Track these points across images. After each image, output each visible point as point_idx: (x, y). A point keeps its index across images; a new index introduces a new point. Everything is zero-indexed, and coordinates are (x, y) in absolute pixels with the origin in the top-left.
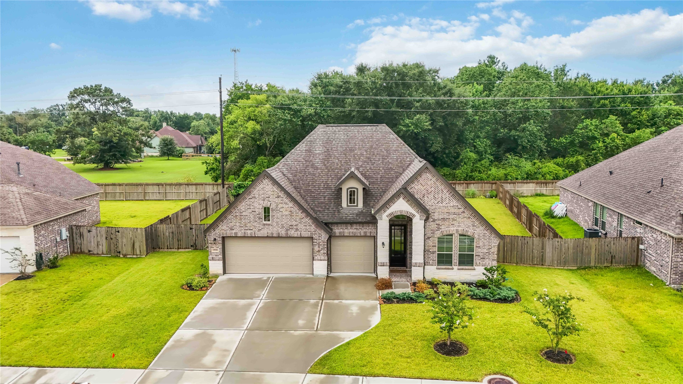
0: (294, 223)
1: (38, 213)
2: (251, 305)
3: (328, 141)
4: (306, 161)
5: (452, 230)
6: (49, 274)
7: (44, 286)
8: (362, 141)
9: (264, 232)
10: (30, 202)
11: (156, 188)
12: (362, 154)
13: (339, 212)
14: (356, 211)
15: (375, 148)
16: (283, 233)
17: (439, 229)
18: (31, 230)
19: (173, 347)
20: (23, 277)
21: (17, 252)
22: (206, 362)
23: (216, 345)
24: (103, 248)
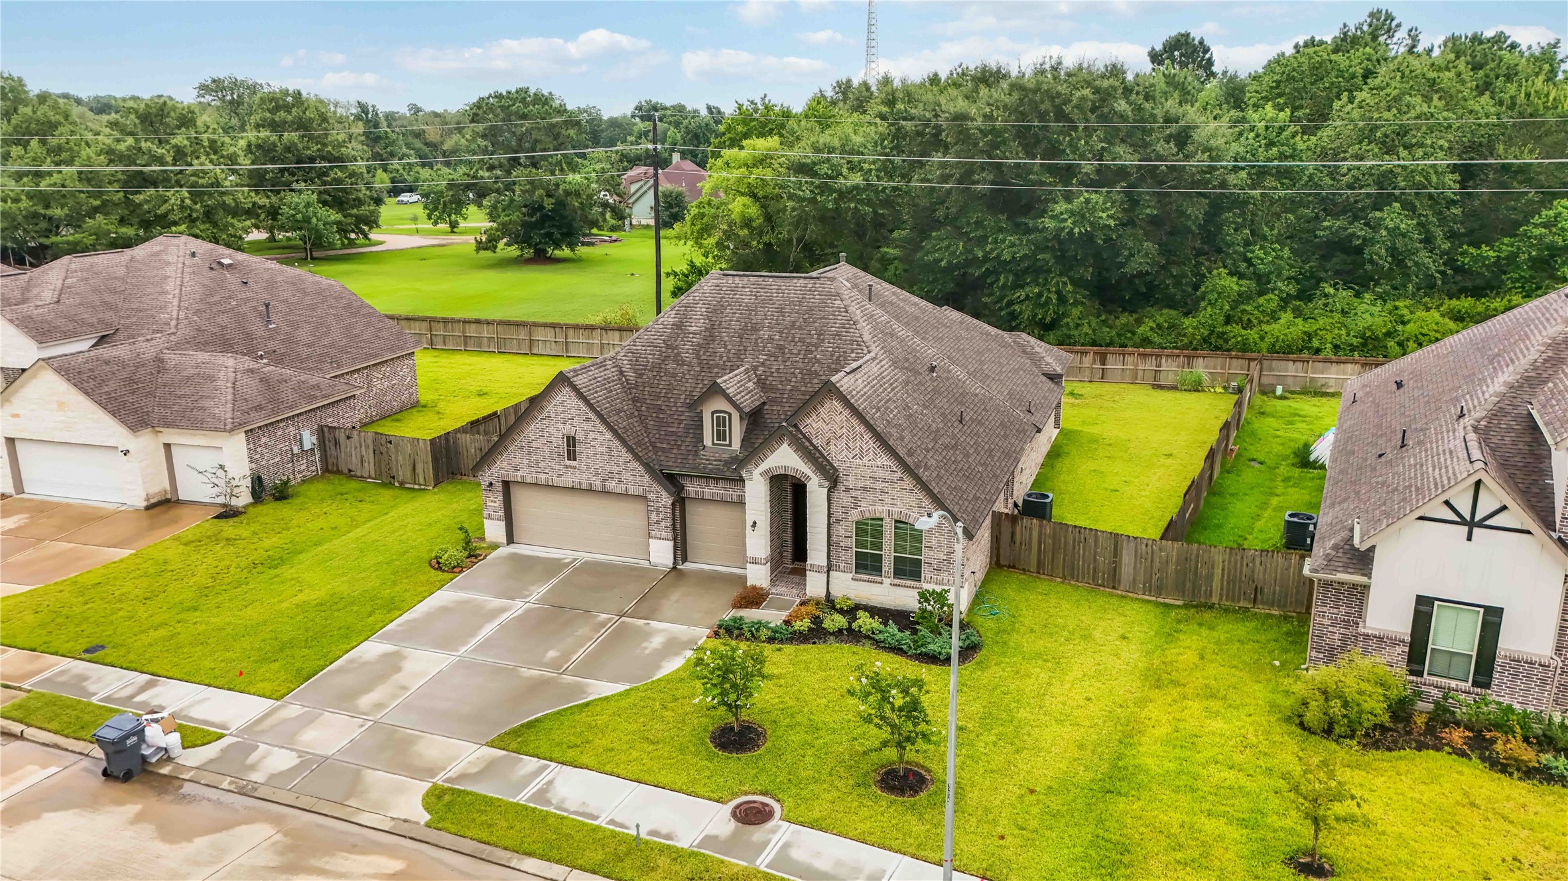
0: (615, 468)
1: (258, 408)
2: (503, 610)
3: (718, 308)
4: (668, 347)
5: (881, 510)
6: (270, 511)
7: (246, 533)
8: (781, 310)
9: (567, 480)
10: (250, 386)
11: (550, 332)
12: (771, 339)
13: (696, 454)
14: (725, 456)
15: (800, 328)
16: (598, 484)
17: (856, 507)
18: (241, 438)
19: (340, 670)
20: (228, 513)
21: (220, 473)
22: (365, 701)
23: (398, 678)
24: (370, 467)
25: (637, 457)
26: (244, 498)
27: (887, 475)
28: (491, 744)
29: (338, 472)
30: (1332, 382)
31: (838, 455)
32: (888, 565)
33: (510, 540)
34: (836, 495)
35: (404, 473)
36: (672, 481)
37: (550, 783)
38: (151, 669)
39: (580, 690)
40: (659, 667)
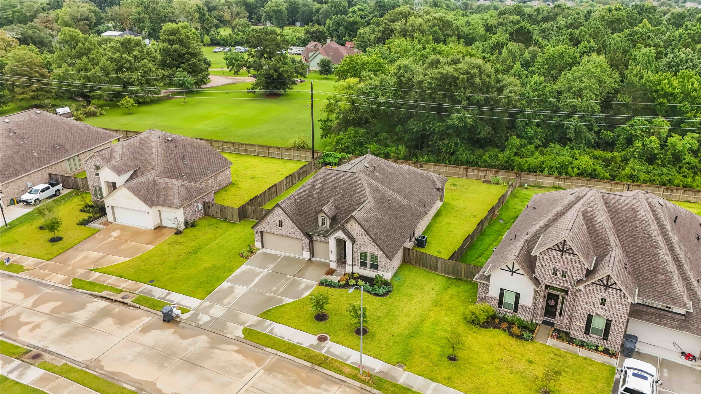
0: (293, 231)
1: (186, 199)
2: (261, 273)
3: (325, 181)
4: (309, 192)
5: (367, 250)
6: (190, 231)
7: (185, 241)
8: (343, 183)
9: (279, 232)
10: (183, 190)
12: (340, 192)
13: (316, 228)
14: (325, 229)
15: (348, 189)
16: (288, 234)
17: (360, 249)
18: (182, 209)
19: (218, 291)
20: (178, 232)
21: (176, 220)
22: (226, 301)
23: (233, 294)
24: (219, 215)
25: (299, 228)
26: (183, 227)
27: (369, 241)
28: (258, 316)
29: (209, 216)
30: (545, 183)
31: (355, 235)
32: (369, 265)
33: (263, 247)
34: (354, 245)
35: (230, 217)
36: (309, 236)
37: (273, 328)
38: (168, 289)
39: (281, 301)
40: (303, 294)
